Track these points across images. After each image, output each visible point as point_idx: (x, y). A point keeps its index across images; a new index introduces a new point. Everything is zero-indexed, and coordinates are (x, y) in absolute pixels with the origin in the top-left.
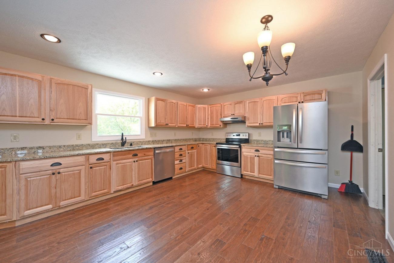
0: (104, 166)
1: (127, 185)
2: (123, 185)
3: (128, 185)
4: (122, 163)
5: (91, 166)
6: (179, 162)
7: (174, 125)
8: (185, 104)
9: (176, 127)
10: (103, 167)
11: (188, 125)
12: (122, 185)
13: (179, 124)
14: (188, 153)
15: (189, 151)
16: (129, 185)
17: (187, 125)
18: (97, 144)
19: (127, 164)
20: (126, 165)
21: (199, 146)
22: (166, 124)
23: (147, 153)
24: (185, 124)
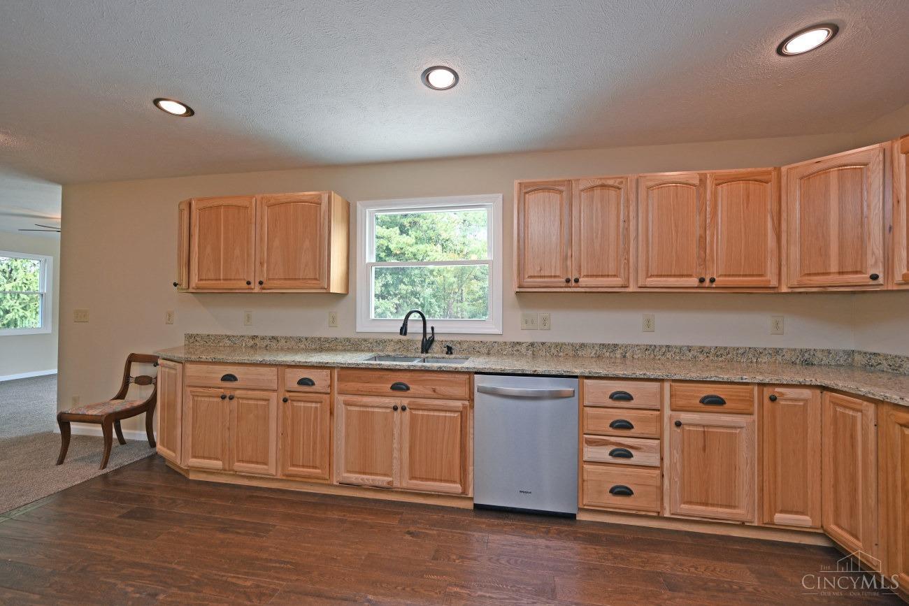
0: (316, 402)
1: (373, 477)
2: (364, 473)
3: (378, 478)
4: (361, 406)
5: (288, 395)
6: (611, 454)
7: (618, 281)
8: (692, 176)
9: (630, 290)
10: (314, 405)
11: (712, 280)
12: (360, 473)
13: (647, 276)
14: (678, 424)
15: (684, 417)
16: (381, 480)
17: (702, 280)
18: (365, 340)
19: (376, 410)
20: (373, 412)
21: (773, 399)
22: (568, 281)
23: (442, 388)
24: (690, 276)
